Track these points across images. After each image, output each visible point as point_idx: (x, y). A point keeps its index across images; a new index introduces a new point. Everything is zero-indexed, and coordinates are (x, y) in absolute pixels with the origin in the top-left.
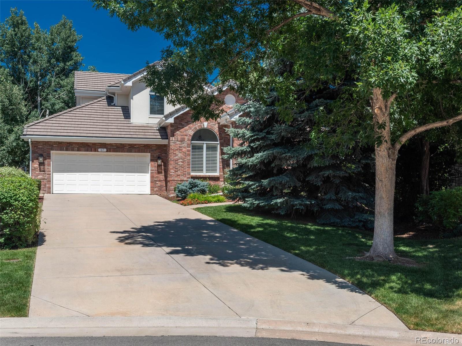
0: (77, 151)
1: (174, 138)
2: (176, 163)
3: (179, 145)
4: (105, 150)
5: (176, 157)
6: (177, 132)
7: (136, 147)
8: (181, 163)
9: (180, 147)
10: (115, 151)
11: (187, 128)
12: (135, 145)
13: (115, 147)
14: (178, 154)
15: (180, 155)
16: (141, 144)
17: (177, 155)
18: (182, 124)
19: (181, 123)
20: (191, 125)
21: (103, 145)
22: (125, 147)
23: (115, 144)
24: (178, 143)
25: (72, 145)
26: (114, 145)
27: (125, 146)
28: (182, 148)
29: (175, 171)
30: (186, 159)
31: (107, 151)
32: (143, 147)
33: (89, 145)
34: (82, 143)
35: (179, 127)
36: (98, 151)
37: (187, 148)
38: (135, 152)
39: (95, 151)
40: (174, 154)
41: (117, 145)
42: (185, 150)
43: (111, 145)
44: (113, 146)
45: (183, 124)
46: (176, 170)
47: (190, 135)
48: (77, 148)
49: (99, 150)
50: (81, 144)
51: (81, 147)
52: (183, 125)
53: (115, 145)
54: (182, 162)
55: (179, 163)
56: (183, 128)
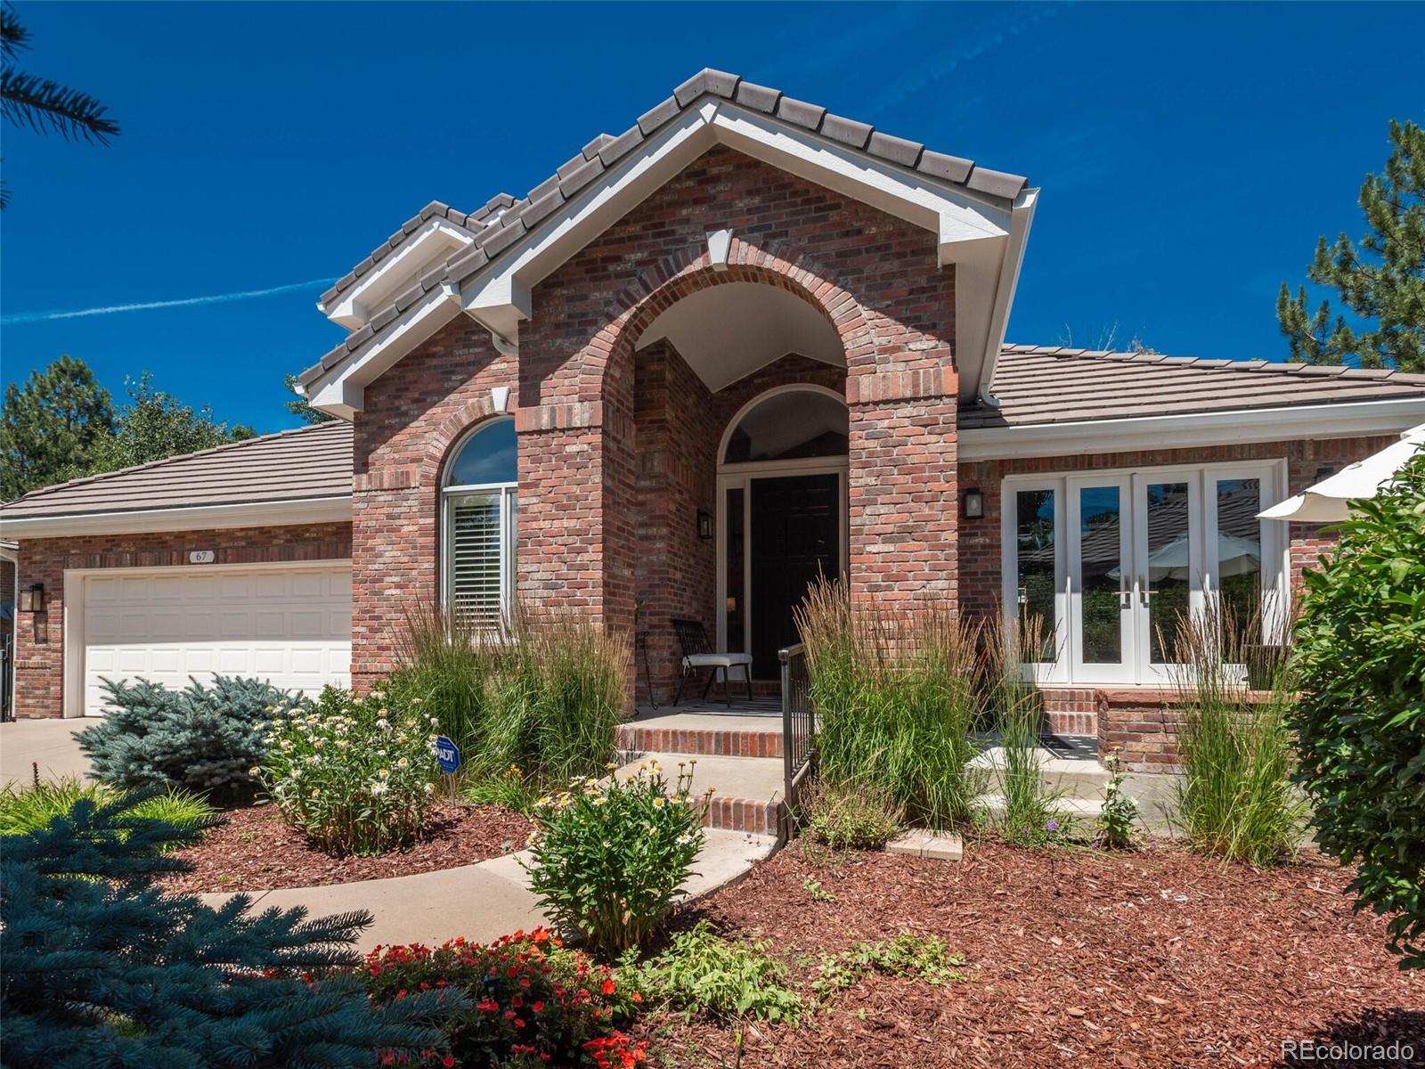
0: (132, 565)
1: (364, 477)
2: (375, 593)
3: (386, 510)
4: (210, 555)
5: (376, 567)
6: (382, 450)
7: (308, 539)
8: (393, 591)
9: (390, 517)
10: (240, 558)
11: (419, 424)
12: (307, 527)
13: (244, 543)
14: (382, 548)
15: (390, 554)
16: (327, 524)
17: (381, 556)
18: (398, 408)
19: (397, 404)
20: (437, 410)
21: (206, 539)
22: (275, 542)
23: (242, 529)
24: (384, 497)
25: (119, 545)
26: (239, 534)
27: (275, 537)
28: (398, 522)
29: (373, 630)
30: (414, 573)
31: (216, 561)
32: (335, 534)
33: (165, 542)
34: (146, 537)
35: (390, 427)
36: (190, 563)
37: (421, 521)
38: (306, 558)
39: (182, 564)
40: (367, 550)
41: (250, 533)
42: (411, 528)
43: (230, 534)
44: (237, 539)
45: (404, 408)
46: (375, 624)
47: (432, 457)
48: (131, 553)
49: (193, 556)
50: (143, 539)
51: (143, 550)
52: (406, 414)
53: (242, 534)
54: (398, 586)
55: (387, 592)
56: (405, 426)
